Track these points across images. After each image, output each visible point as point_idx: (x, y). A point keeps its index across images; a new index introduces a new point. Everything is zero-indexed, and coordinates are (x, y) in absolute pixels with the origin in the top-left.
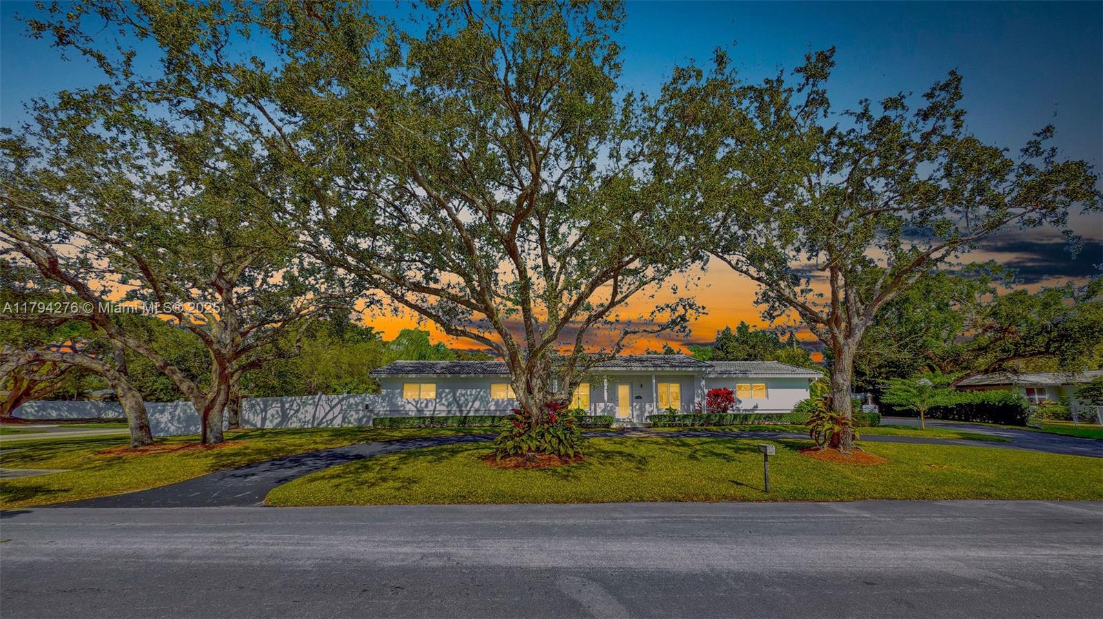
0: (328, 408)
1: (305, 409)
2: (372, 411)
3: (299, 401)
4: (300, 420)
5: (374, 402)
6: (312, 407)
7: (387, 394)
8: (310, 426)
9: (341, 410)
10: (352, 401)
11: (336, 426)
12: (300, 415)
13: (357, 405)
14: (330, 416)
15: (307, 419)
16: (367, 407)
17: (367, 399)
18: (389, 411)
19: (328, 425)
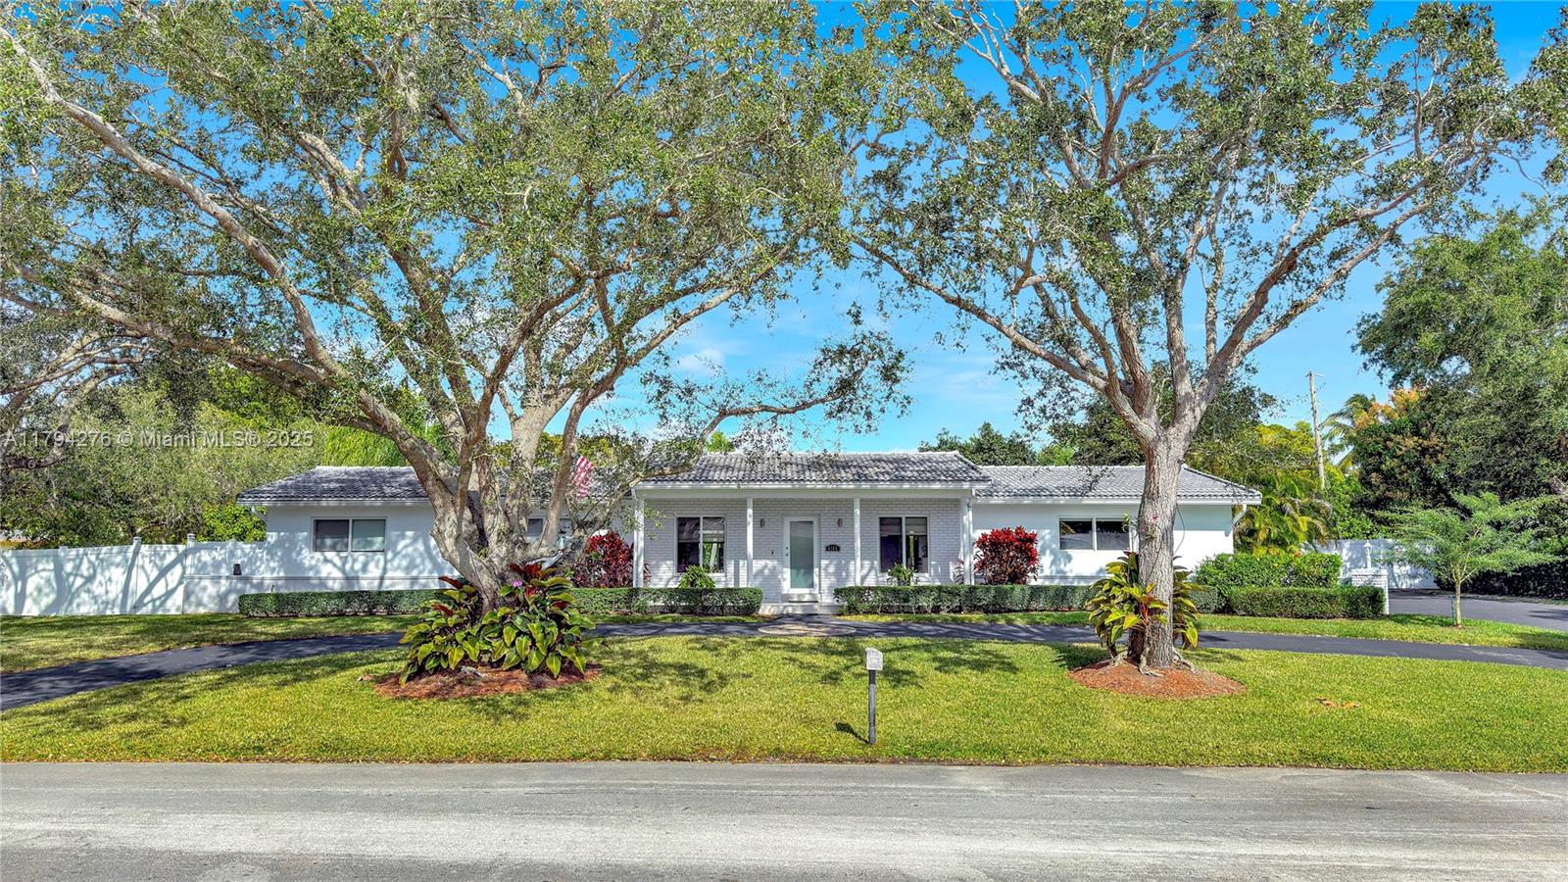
0: (154, 574)
1: (107, 574)
2: (247, 579)
3: (93, 558)
4: (95, 598)
5: (252, 561)
6: (121, 570)
7: (279, 543)
8: (117, 612)
9: (182, 577)
10: (205, 556)
11: (173, 612)
12: (97, 588)
13: (217, 565)
14: (159, 590)
15: (111, 596)
16: (237, 570)
17: (239, 552)
18: (287, 579)
19: (155, 609)
